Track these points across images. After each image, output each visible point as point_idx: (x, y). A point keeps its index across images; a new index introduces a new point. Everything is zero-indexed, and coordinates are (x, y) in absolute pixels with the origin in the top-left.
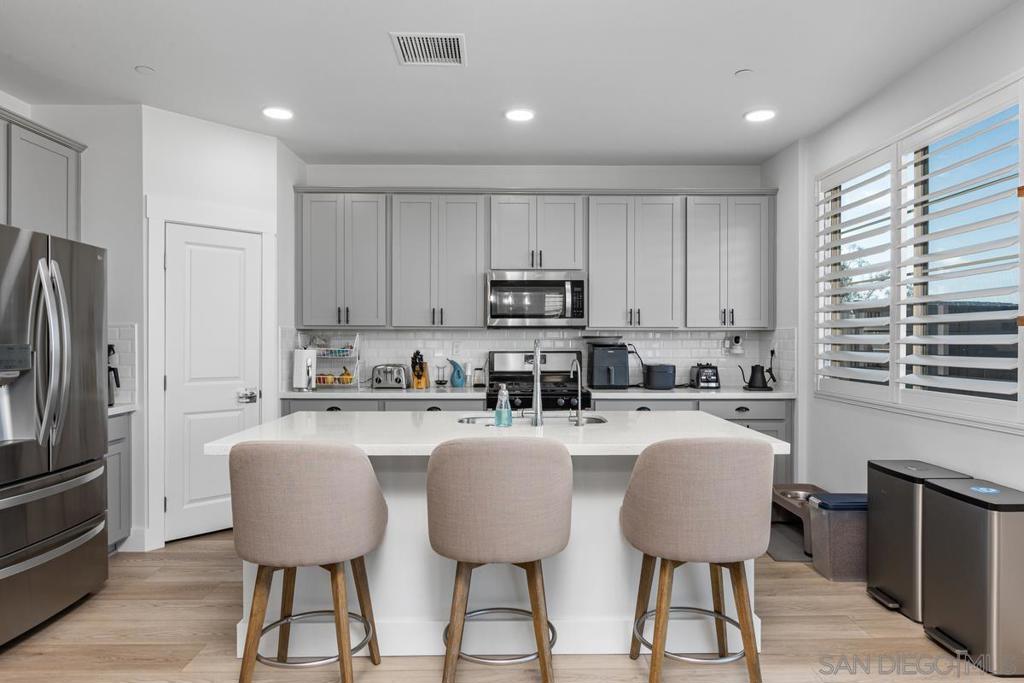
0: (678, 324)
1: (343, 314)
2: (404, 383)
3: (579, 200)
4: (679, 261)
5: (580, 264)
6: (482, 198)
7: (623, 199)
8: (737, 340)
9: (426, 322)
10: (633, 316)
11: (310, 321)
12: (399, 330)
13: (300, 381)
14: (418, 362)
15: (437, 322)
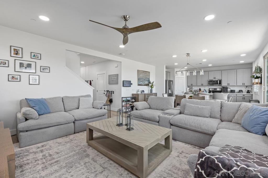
0: (235, 85)
1: (192, 85)
2: (198, 91)
3: (221, 71)
4: (236, 77)
5: (220, 78)
6: (208, 72)
7: (227, 71)
8: (247, 87)
9: (201, 85)
10: (229, 84)
11: (188, 85)
12: (198, 86)
13: (187, 91)
14: (200, 89)
15: (202, 85)
